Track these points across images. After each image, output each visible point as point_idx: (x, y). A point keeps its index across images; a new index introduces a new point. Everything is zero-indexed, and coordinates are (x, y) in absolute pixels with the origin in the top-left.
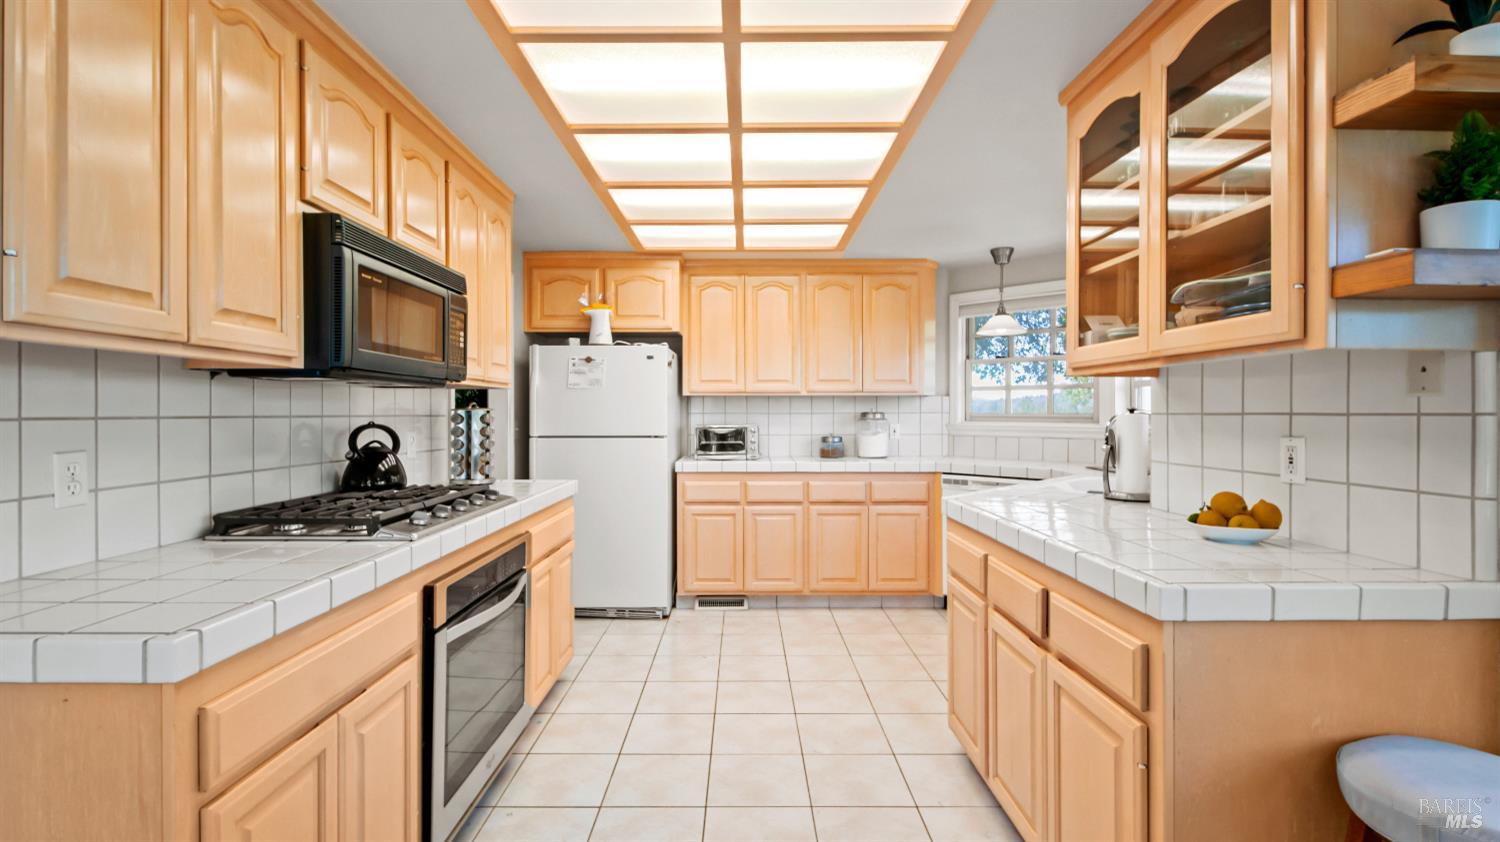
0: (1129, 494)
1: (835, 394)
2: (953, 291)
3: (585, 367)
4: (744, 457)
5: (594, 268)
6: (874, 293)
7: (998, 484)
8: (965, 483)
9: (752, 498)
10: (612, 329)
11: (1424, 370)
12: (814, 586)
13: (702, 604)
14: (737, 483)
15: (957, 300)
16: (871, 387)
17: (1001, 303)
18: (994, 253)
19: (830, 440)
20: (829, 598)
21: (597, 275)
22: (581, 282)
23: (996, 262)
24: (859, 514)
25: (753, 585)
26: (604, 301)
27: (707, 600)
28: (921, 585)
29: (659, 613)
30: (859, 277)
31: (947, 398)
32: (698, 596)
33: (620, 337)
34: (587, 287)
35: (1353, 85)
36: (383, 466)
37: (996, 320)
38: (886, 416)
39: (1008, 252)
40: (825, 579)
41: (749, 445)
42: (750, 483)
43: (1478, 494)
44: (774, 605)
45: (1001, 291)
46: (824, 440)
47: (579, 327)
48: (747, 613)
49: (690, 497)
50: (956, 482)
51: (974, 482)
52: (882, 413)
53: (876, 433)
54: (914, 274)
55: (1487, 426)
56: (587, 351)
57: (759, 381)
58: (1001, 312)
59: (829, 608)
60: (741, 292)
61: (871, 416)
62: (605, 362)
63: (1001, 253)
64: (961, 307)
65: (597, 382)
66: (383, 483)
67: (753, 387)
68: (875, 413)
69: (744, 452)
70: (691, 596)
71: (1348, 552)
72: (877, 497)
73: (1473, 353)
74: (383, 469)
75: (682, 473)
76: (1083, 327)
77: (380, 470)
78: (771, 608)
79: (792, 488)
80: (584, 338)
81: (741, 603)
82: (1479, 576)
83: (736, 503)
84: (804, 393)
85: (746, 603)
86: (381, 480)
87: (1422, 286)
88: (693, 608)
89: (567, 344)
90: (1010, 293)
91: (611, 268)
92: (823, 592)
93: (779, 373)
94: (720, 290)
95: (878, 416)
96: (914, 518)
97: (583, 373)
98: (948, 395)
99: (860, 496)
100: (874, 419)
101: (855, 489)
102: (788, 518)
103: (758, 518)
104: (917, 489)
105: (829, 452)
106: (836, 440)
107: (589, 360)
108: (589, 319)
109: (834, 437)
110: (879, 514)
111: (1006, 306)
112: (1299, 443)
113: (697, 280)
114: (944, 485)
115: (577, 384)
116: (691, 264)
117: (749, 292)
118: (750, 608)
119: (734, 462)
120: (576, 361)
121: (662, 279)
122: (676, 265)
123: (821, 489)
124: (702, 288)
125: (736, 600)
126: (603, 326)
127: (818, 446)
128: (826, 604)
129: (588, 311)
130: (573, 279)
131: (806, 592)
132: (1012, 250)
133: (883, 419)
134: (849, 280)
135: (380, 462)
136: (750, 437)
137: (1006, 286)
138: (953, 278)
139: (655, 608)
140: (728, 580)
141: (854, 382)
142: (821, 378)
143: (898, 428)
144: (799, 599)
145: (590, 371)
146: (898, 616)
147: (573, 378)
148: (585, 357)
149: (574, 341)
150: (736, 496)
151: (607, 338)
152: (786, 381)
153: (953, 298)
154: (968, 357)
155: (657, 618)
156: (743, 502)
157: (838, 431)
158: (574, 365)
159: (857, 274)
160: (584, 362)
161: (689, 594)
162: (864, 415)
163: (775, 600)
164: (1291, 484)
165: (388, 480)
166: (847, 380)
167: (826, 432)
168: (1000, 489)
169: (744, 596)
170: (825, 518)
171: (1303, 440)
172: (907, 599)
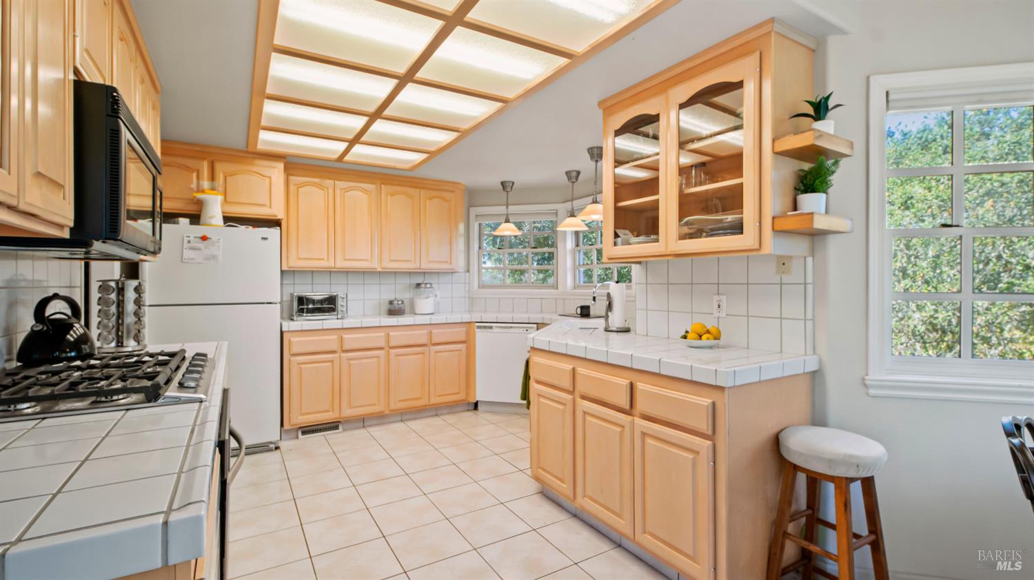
0: (617, 328)
1: (396, 270)
2: (470, 205)
3: (202, 245)
4: (336, 317)
5: (204, 159)
6: (428, 201)
7: (511, 327)
8: (491, 328)
9: (346, 347)
10: (223, 213)
11: (784, 264)
12: (393, 406)
13: (304, 433)
14: (335, 337)
15: (474, 211)
16: (425, 266)
17: (507, 215)
18: (503, 184)
19: (396, 302)
20: (402, 414)
21: (205, 166)
22: (189, 169)
23: (504, 189)
24: (423, 353)
25: (348, 412)
26: (213, 189)
27: (308, 430)
28: (461, 396)
29: (273, 446)
30: (418, 190)
31: (467, 274)
32: (301, 428)
33: (229, 220)
34: (195, 175)
35: (784, 135)
36: (72, 336)
37: (504, 225)
38: (433, 286)
39: (511, 185)
40: (401, 401)
41: (340, 308)
42: (345, 336)
43: (807, 318)
44: (362, 424)
45: (507, 208)
46: (391, 302)
47: (191, 209)
48: (341, 434)
49: (295, 350)
50: (485, 327)
51: (497, 327)
52: (431, 284)
53: (427, 298)
54: (453, 191)
55: (810, 288)
56: (198, 230)
57: (346, 260)
58: (507, 221)
59: (402, 421)
60: (331, 191)
61: (423, 286)
62: (221, 241)
63: (507, 184)
64: (477, 216)
65: (214, 257)
66: (73, 354)
67: (341, 264)
68: (426, 284)
69: (335, 313)
70: (294, 429)
71: (748, 348)
72: (435, 340)
73: (805, 258)
74: (72, 339)
75: (289, 331)
76: (616, 236)
77: (68, 341)
78: (360, 428)
79: (378, 338)
80: (195, 219)
81: (336, 428)
82: (808, 353)
83: (334, 352)
84: (380, 270)
85: (340, 427)
86: (70, 352)
87: (816, 229)
88: (297, 438)
89: (177, 223)
90: (512, 209)
91: (220, 161)
92: (398, 410)
93: (361, 256)
94: (314, 189)
95: (428, 286)
96: (458, 352)
97: (200, 249)
98: (468, 271)
99: (424, 340)
100: (426, 288)
101: (420, 336)
102: (375, 360)
103: (352, 362)
104: (459, 334)
105: (393, 311)
106: (400, 302)
107: (204, 238)
108: (200, 203)
109: (398, 301)
110: (436, 352)
111: (510, 217)
112: (724, 298)
113: (294, 179)
114: (477, 330)
115: (193, 259)
116: (294, 165)
117: (338, 192)
118: (344, 430)
119: (329, 321)
120: (191, 238)
121: (269, 175)
122: (281, 166)
123: (397, 337)
124: (299, 186)
125: (333, 426)
126: (215, 210)
127: (386, 307)
128: (399, 418)
129: (200, 196)
130: (180, 166)
131: (387, 412)
132: (513, 183)
133: (432, 287)
134: (412, 191)
135: (68, 333)
136: (340, 302)
137: (511, 205)
138: (473, 197)
139: (268, 443)
140: (328, 411)
141: (415, 262)
142: (392, 259)
143: (438, 293)
144: (380, 418)
145: (205, 248)
146: (451, 419)
147: (188, 254)
148: (201, 236)
149: (184, 221)
150: (335, 347)
151: (219, 221)
152: (367, 260)
153: (471, 209)
154: (480, 248)
155: (270, 450)
156: (339, 350)
157: (399, 296)
158: (189, 242)
159: (416, 187)
160: (200, 240)
161: (293, 427)
162: (418, 285)
163: (362, 421)
164: (718, 318)
165: (79, 350)
166: (410, 261)
167: (392, 298)
168: (512, 330)
169: (339, 422)
170: (400, 357)
171: (725, 296)
172: (451, 407)
